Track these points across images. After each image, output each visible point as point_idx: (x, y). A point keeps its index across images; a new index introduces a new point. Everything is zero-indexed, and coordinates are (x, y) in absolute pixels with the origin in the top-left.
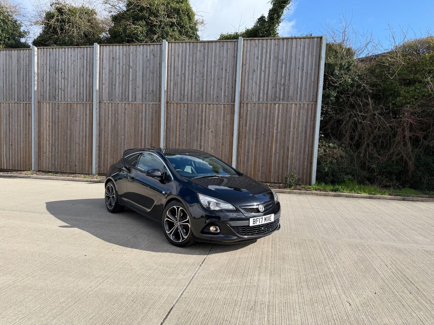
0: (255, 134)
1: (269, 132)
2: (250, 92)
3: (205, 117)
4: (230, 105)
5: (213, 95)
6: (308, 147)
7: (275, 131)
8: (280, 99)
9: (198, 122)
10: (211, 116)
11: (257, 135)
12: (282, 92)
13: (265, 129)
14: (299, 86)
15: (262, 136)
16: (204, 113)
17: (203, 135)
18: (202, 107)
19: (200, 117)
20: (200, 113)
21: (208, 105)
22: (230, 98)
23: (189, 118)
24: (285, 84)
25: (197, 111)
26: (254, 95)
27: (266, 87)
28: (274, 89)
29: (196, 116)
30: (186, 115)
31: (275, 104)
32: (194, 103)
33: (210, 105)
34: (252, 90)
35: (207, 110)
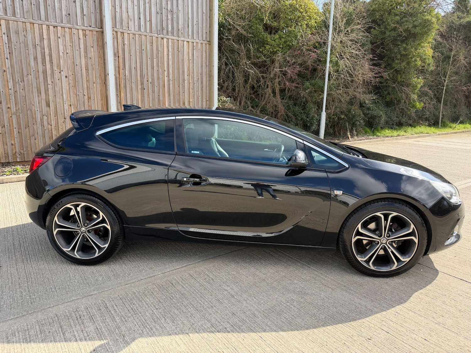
0: (139, 83)
1: (158, 78)
2: (125, 15)
3: (50, 50)
4: (95, 33)
5: (61, 9)
7: (166, 79)
8: (168, 31)
9: (36, 59)
10: (61, 48)
11: (142, 84)
12: (170, 22)
13: (153, 75)
14: (190, 17)
15: (150, 85)
16: (46, 42)
17: (49, 82)
18: (41, 29)
19: (39, 48)
20: (38, 41)
21: (51, 28)
22: (93, 20)
23: (13, 49)
24: (172, 10)
25: (30, 37)
26: (131, 20)
27: (148, 11)
28: (159, 16)
29: (31, 46)
30: (7, 42)
31: (162, 39)
32: (22, 21)
33: (56, 28)
34: (127, 12)
35: (52, 37)
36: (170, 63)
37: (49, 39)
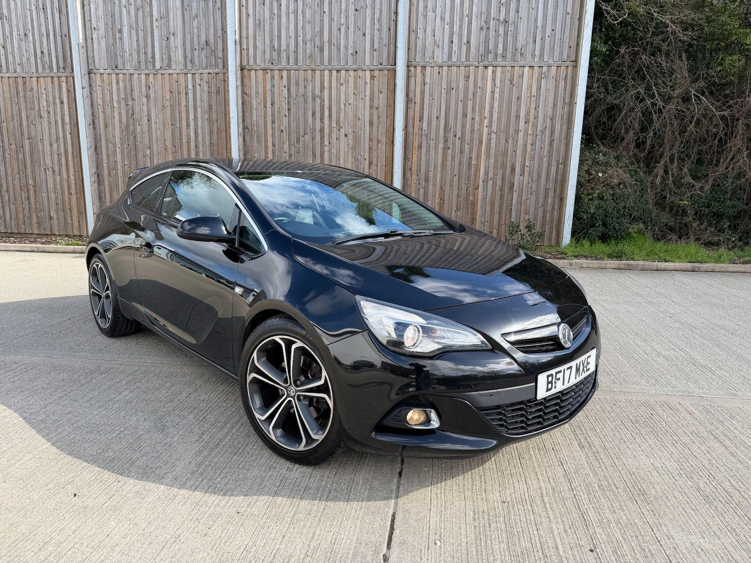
0: (441, 139)
1: (472, 132)
2: (429, 40)
3: (330, 101)
4: (386, 72)
5: (346, 48)
6: (555, 164)
7: (485, 130)
8: (496, 55)
9: (314, 114)
10: (343, 97)
11: (446, 140)
12: (501, 40)
13: (464, 126)
14: (540, 23)
15: (458, 142)
16: (326, 92)
17: (326, 143)
18: (322, 76)
19: (318, 101)
20: (317, 92)
21: (334, 72)
22: (385, 55)
23: (292, 104)
24: (507, 20)
25: (310, 88)
26: (438, 47)
27: (466, 28)
28: (483, 33)
29: (310, 99)
30: (287, 97)
31: (486, 68)
32: (303, 69)
33: (339, 72)
34: (434, 36)
35: (334, 84)
36: (496, 105)
37: (330, 88)
